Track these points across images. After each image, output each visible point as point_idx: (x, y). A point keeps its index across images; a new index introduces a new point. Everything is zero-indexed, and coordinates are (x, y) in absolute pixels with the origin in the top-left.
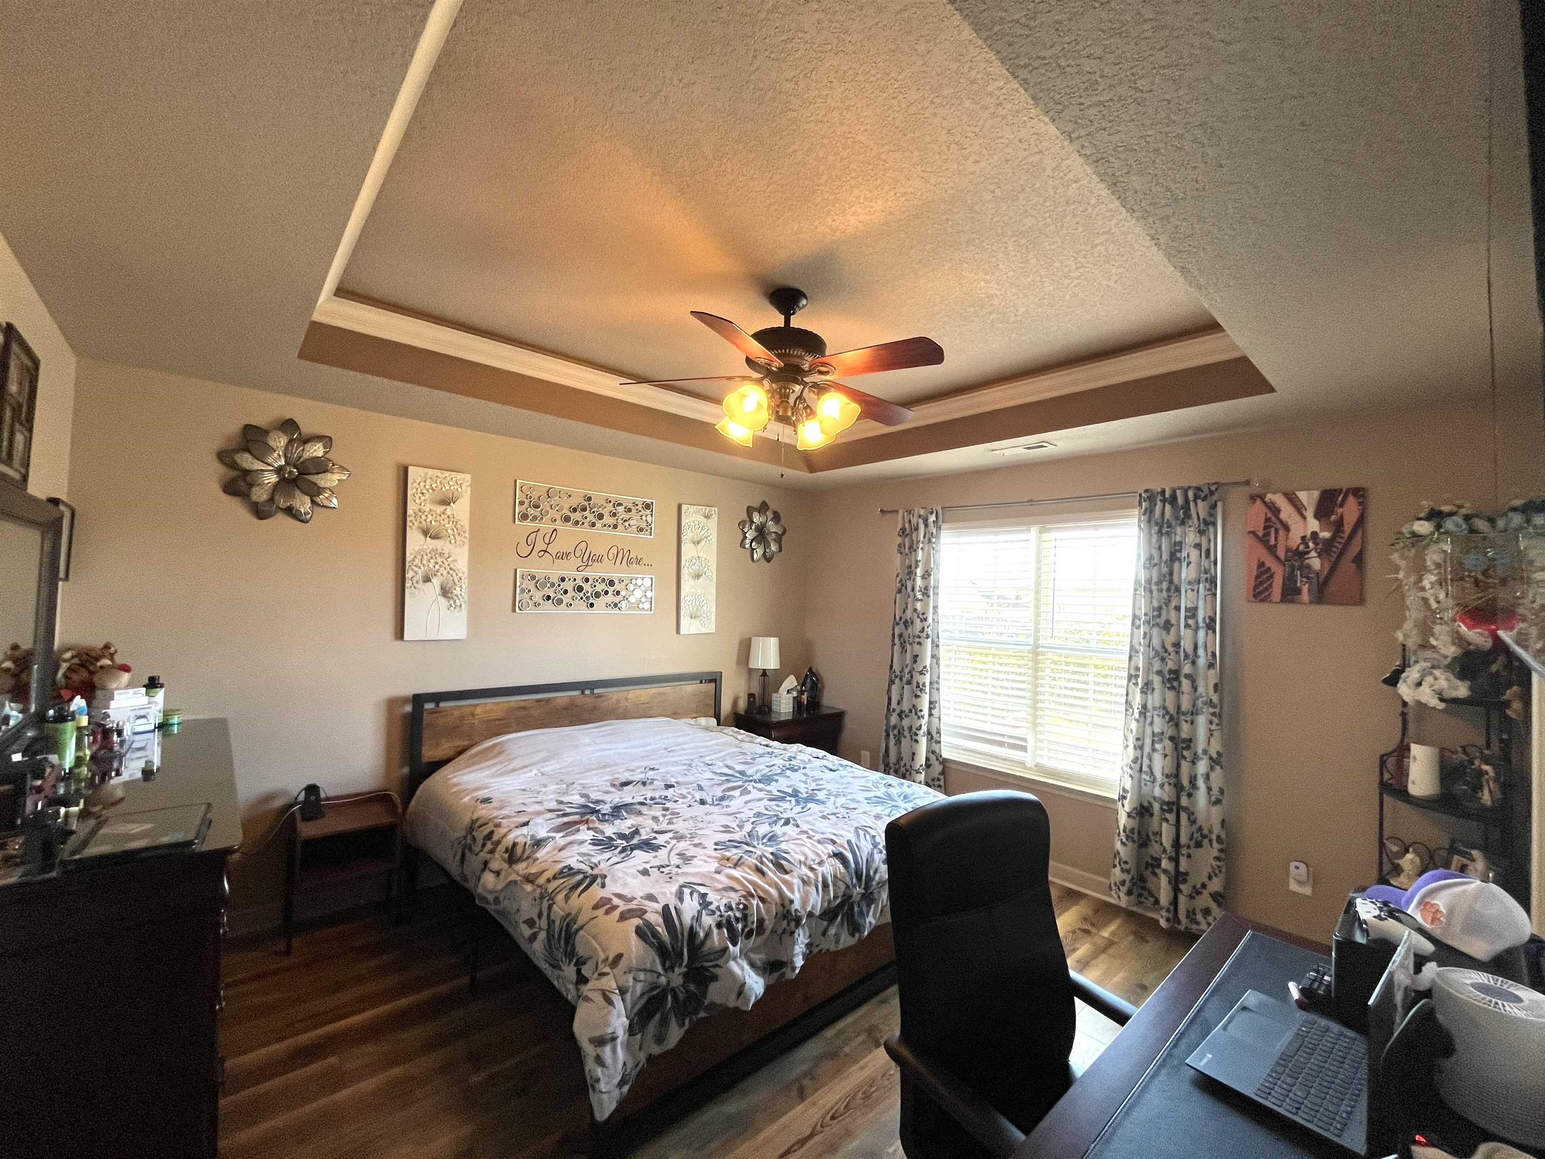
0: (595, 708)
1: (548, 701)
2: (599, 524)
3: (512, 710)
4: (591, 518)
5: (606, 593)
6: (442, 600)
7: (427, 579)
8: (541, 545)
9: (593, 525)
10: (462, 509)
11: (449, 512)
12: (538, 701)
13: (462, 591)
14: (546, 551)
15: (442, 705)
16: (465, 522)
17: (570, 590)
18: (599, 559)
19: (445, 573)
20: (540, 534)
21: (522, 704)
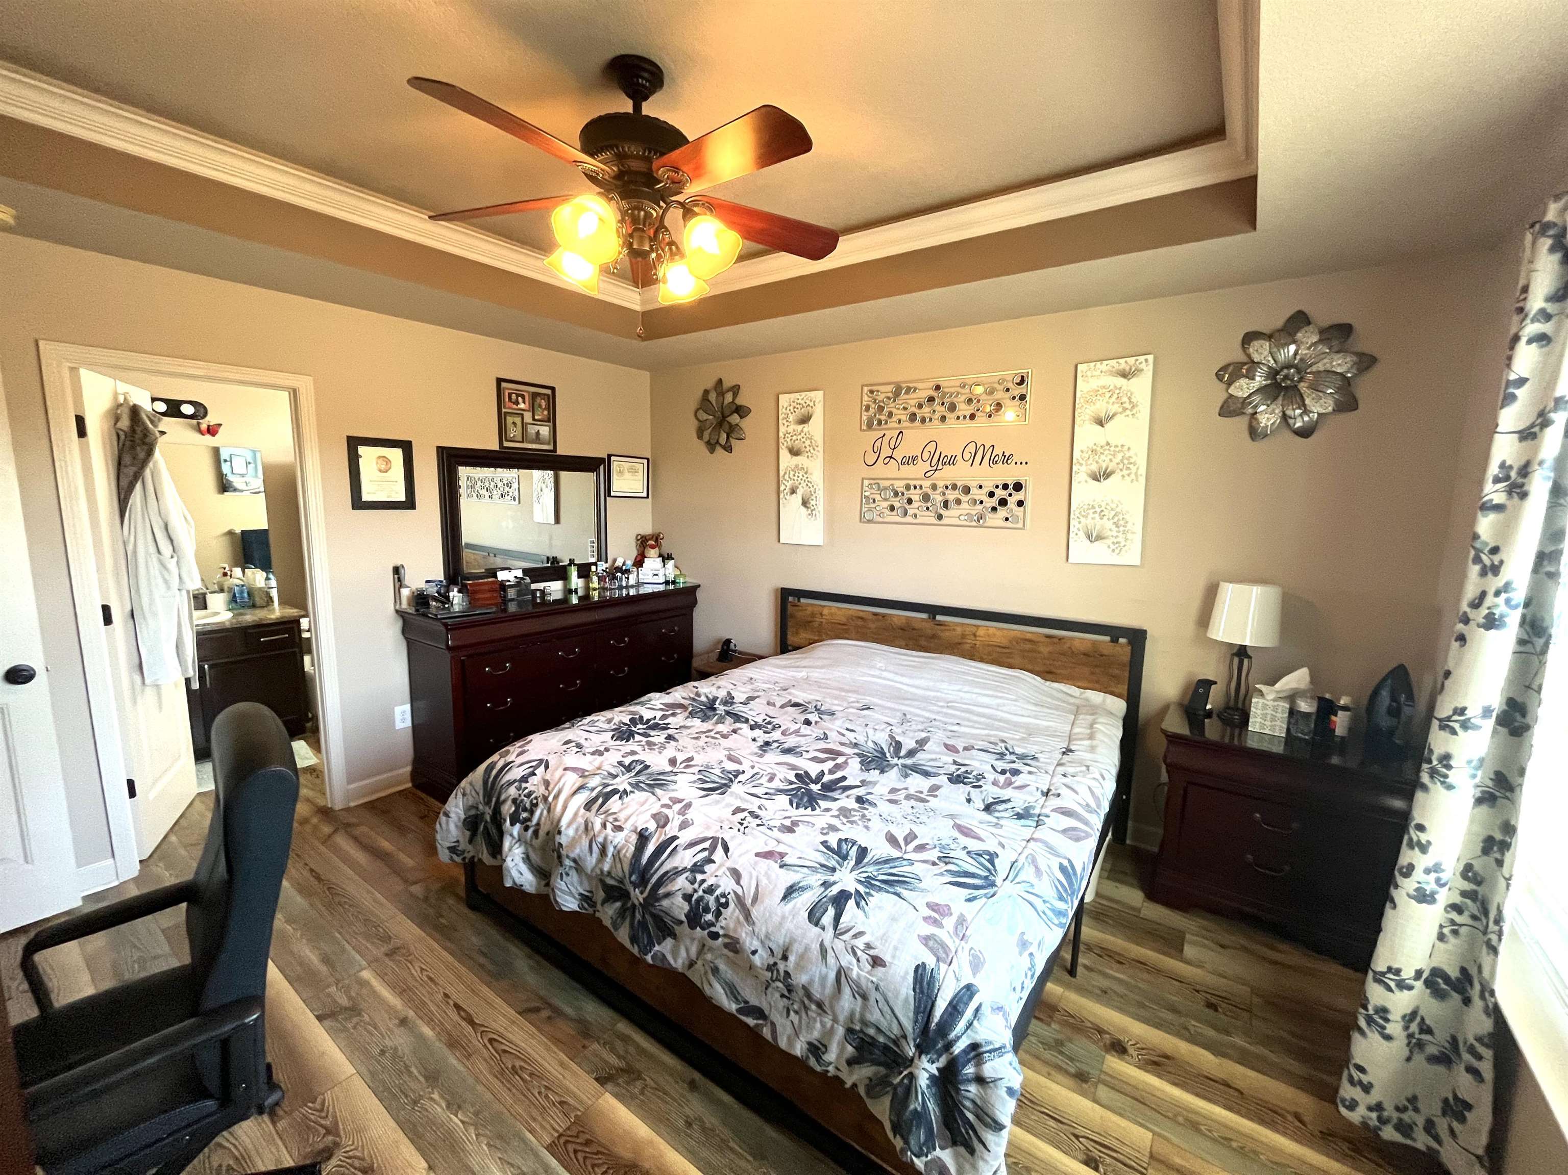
0: (934, 636)
1: (884, 616)
2: (950, 416)
3: (851, 618)
4: (940, 410)
5: (958, 502)
6: (803, 508)
7: (793, 491)
8: (886, 452)
9: (943, 418)
10: (816, 427)
11: (805, 430)
12: (875, 614)
13: (819, 502)
14: (891, 457)
15: (802, 600)
16: (818, 437)
17: (915, 498)
18: (952, 461)
19: (804, 485)
20: (886, 439)
21: (861, 614)
